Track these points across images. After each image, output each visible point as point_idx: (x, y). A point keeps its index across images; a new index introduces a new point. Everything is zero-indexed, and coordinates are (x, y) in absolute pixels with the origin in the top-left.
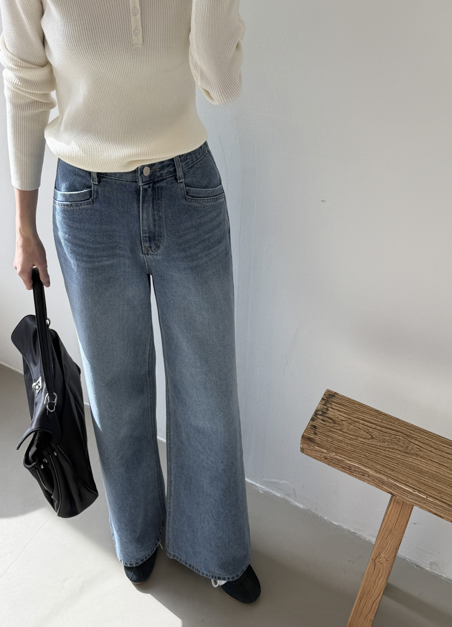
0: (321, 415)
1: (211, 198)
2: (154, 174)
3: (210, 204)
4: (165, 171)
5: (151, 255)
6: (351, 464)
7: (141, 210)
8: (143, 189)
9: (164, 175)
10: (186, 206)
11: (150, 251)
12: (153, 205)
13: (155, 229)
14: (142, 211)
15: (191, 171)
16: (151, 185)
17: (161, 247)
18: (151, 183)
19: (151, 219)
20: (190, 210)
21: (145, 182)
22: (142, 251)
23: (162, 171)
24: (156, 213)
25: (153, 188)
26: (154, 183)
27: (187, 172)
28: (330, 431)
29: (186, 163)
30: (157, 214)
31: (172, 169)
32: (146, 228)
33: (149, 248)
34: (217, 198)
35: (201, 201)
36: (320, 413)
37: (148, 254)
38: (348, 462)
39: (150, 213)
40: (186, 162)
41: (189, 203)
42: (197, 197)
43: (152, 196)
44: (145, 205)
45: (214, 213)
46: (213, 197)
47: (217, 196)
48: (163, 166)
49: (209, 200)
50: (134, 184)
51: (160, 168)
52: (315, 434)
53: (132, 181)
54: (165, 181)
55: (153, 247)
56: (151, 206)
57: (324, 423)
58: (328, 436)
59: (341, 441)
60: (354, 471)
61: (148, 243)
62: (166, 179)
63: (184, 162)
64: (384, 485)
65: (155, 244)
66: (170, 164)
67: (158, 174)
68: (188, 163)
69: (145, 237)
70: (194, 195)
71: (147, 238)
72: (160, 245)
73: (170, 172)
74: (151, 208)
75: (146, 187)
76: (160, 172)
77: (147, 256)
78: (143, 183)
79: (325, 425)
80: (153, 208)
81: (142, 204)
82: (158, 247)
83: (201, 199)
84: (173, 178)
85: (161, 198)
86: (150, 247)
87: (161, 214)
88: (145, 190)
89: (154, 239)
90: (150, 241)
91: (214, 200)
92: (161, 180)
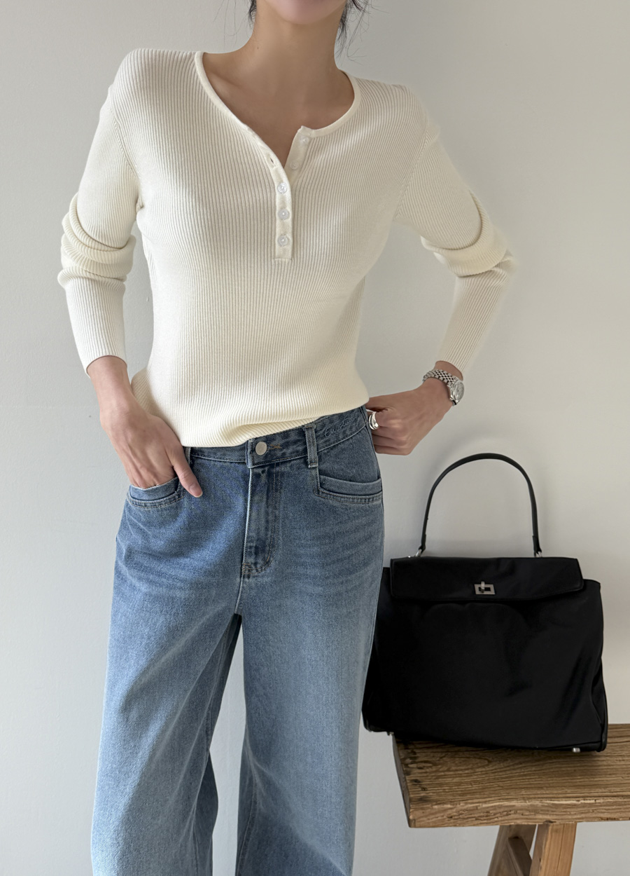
0: (412, 763)
1: (360, 497)
2: (272, 453)
3: (357, 505)
4: (290, 450)
5: (254, 577)
6: (488, 808)
7: (249, 506)
8: (253, 474)
9: (288, 455)
10: (318, 503)
11: (254, 571)
12: (268, 499)
13: (266, 535)
14: (251, 508)
15: (333, 452)
16: (266, 469)
17: (273, 564)
18: (267, 466)
19: (263, 521)
20: (323, 510)
21: (258, 464)
22: (241, 573)
23: (284, 450)
24: (270, 510)
25: (270, 475)
26: (272, 466)
27: (325, 453)
28: (438, 777)
29: (326, 442)
30: (272, 512)
31: (301, 448)
32: (253, 534)
33: (253, 566)
34: (369, 499)
35: (343, 499)
36: (408, 761)
37: (249, 577)
38: (484, 806)
39: (263, 510)
40: (325, 439)
41: (323, 499)
42: (337, 493)
43: (267, 486)
44: (256, 498)
45: (364, 520)
46: (364, 497)
47: (371, 496)
48: (288, 442)
49: (356, 501)
50: (241, 467)
51: (281, 446)
52: (424, 789)
53: (239, 463)
54: (288, 465)
55: (260, 561)
56: (265, 500)
57: (423, 771)
58: (441, 785)
59: (459, 784)
60: (495, 814)
61: (253, 557)
62: (290, 461)
63: (322, 438)
64: (538, 813)
65: (264, 559)
66: (299, 441)
67: (279, 454)
68: (329, 440)
69: (251, 547)
70: (332, 488)
71: (253, 550)
72: (272, 559)
73: (297, 452)
74: (264, 503)
75: (260, 471)
76: (281, 450)
77: (246, 580)
78: (254, 465)
79: (426, 772)
80: (267, 502)
81: (251, 497)
82: (267, 563)
83: (343, 496)
84: (302, 460)
85: (281, 488)
86: (256, 564)
87: (277, 512)
88: (257, 476)
89: (263, 551)
90: (256, 553)
91: (363, 500)
92: (282, 463)
